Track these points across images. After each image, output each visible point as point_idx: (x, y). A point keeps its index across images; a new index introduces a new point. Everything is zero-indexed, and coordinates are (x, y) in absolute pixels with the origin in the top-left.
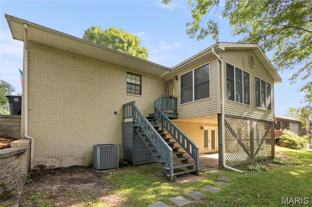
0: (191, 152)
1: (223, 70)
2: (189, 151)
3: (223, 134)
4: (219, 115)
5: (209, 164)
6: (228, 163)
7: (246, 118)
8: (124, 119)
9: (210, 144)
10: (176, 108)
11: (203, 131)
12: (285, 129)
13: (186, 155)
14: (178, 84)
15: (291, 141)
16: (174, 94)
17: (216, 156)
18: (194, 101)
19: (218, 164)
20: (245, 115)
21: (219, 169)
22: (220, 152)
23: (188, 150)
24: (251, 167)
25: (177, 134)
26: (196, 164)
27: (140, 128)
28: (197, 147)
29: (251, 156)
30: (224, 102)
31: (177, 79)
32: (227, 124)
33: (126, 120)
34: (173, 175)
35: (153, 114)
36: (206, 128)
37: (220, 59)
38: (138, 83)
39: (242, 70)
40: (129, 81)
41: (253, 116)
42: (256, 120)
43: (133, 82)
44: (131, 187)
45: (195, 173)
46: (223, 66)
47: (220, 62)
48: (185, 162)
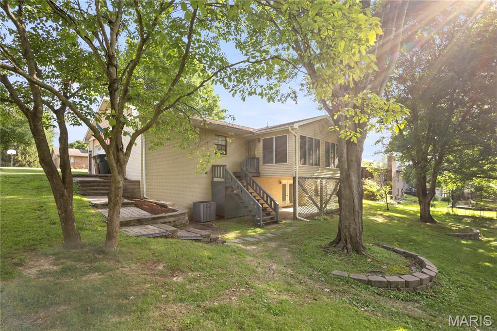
0: (273, 207)
1: (297, 142)
2: (272, 206)
3: (297, 192)
4: (294, 178)
5: (286, 216)
6: (300, 215)
7: (317, 178)
8: (213, 178)
9: (288, 198)
10: (258, 167)
11: (281, 185)
12: (367, 179)
13: (269, 210)
14: (260, 145)
15: (371, 192)
16: (256, 154)
17: (291, 210)
18: (274, 164)
19: (292, 215)
20: (316, 175)
21: (293, 220)
22: (294, 207)
23: (270, 206)
24: (317, 218)
25: (258, 189)
26: (277, 216)
27: (232, 187)
28: (278, 204)
29: (320, 209)
30: (297, 167)
31: (259, 141)
32: (299, 183)
33: (215, 179)
34: (262, 223)
35: (239, 173)
36: (284, 182)
37: (295, 134)
38: (224, 143)
39: (313, 139)
40: (216, 142)
41: (322, 176)
42: (325, 178)
43: (220, 143)
44: (239, 230)
45: (276, 222)
46: (298, 138)
47: (295, 136)
48: (268, 214)
